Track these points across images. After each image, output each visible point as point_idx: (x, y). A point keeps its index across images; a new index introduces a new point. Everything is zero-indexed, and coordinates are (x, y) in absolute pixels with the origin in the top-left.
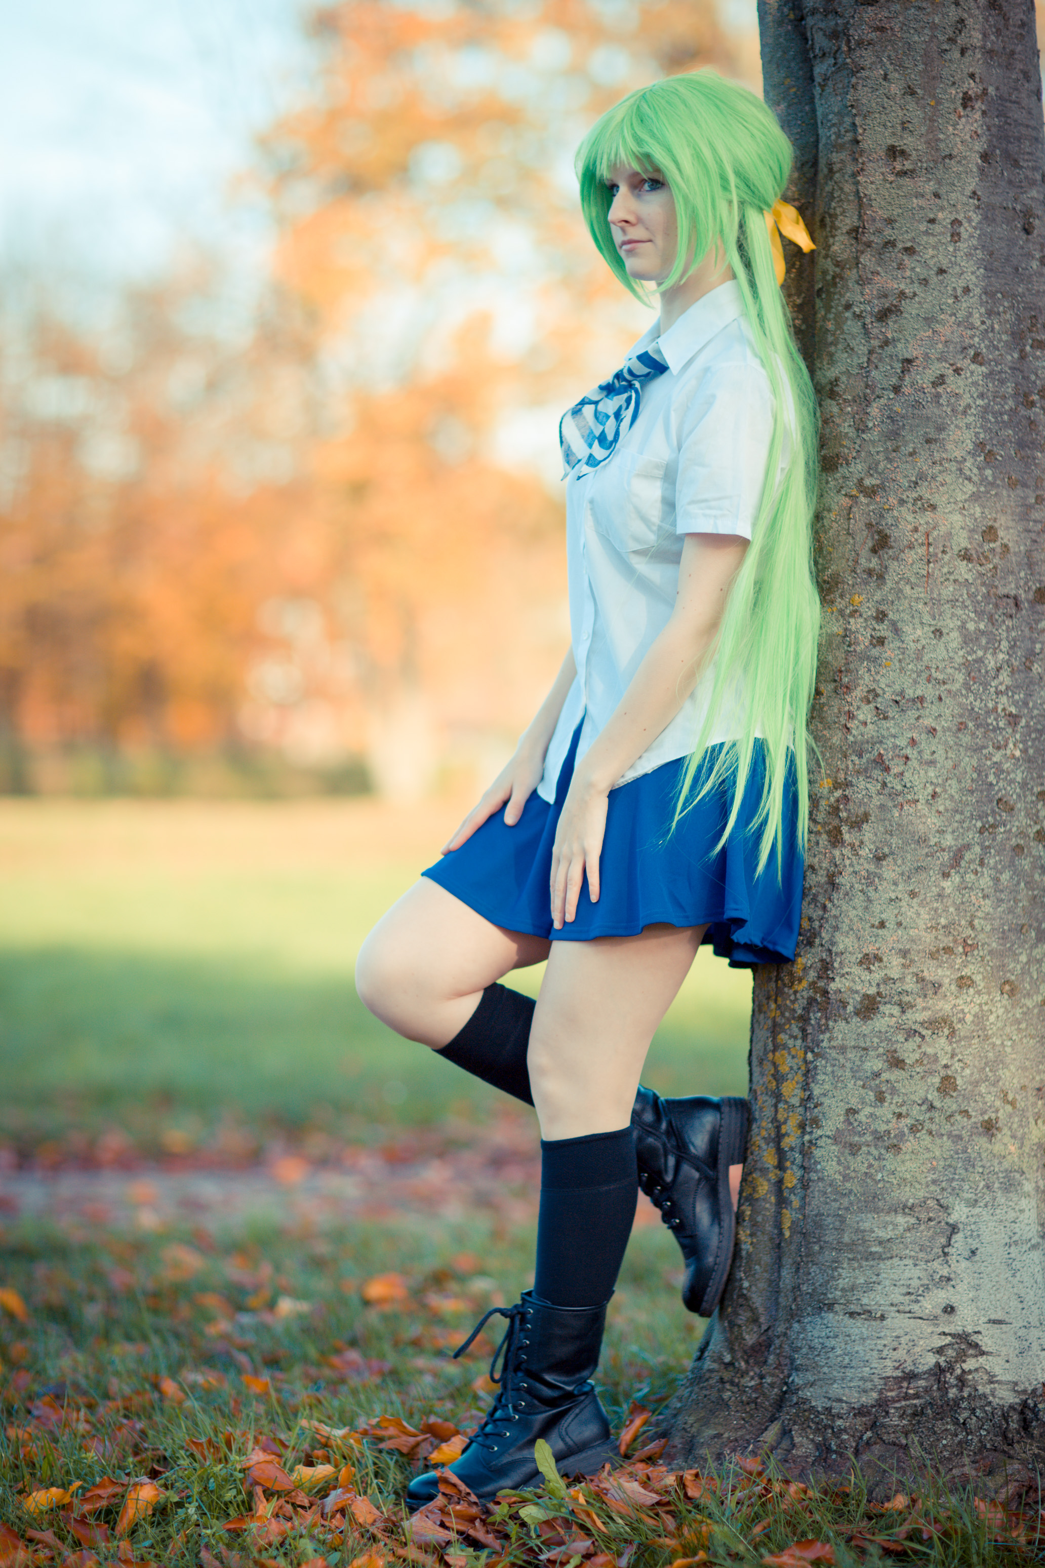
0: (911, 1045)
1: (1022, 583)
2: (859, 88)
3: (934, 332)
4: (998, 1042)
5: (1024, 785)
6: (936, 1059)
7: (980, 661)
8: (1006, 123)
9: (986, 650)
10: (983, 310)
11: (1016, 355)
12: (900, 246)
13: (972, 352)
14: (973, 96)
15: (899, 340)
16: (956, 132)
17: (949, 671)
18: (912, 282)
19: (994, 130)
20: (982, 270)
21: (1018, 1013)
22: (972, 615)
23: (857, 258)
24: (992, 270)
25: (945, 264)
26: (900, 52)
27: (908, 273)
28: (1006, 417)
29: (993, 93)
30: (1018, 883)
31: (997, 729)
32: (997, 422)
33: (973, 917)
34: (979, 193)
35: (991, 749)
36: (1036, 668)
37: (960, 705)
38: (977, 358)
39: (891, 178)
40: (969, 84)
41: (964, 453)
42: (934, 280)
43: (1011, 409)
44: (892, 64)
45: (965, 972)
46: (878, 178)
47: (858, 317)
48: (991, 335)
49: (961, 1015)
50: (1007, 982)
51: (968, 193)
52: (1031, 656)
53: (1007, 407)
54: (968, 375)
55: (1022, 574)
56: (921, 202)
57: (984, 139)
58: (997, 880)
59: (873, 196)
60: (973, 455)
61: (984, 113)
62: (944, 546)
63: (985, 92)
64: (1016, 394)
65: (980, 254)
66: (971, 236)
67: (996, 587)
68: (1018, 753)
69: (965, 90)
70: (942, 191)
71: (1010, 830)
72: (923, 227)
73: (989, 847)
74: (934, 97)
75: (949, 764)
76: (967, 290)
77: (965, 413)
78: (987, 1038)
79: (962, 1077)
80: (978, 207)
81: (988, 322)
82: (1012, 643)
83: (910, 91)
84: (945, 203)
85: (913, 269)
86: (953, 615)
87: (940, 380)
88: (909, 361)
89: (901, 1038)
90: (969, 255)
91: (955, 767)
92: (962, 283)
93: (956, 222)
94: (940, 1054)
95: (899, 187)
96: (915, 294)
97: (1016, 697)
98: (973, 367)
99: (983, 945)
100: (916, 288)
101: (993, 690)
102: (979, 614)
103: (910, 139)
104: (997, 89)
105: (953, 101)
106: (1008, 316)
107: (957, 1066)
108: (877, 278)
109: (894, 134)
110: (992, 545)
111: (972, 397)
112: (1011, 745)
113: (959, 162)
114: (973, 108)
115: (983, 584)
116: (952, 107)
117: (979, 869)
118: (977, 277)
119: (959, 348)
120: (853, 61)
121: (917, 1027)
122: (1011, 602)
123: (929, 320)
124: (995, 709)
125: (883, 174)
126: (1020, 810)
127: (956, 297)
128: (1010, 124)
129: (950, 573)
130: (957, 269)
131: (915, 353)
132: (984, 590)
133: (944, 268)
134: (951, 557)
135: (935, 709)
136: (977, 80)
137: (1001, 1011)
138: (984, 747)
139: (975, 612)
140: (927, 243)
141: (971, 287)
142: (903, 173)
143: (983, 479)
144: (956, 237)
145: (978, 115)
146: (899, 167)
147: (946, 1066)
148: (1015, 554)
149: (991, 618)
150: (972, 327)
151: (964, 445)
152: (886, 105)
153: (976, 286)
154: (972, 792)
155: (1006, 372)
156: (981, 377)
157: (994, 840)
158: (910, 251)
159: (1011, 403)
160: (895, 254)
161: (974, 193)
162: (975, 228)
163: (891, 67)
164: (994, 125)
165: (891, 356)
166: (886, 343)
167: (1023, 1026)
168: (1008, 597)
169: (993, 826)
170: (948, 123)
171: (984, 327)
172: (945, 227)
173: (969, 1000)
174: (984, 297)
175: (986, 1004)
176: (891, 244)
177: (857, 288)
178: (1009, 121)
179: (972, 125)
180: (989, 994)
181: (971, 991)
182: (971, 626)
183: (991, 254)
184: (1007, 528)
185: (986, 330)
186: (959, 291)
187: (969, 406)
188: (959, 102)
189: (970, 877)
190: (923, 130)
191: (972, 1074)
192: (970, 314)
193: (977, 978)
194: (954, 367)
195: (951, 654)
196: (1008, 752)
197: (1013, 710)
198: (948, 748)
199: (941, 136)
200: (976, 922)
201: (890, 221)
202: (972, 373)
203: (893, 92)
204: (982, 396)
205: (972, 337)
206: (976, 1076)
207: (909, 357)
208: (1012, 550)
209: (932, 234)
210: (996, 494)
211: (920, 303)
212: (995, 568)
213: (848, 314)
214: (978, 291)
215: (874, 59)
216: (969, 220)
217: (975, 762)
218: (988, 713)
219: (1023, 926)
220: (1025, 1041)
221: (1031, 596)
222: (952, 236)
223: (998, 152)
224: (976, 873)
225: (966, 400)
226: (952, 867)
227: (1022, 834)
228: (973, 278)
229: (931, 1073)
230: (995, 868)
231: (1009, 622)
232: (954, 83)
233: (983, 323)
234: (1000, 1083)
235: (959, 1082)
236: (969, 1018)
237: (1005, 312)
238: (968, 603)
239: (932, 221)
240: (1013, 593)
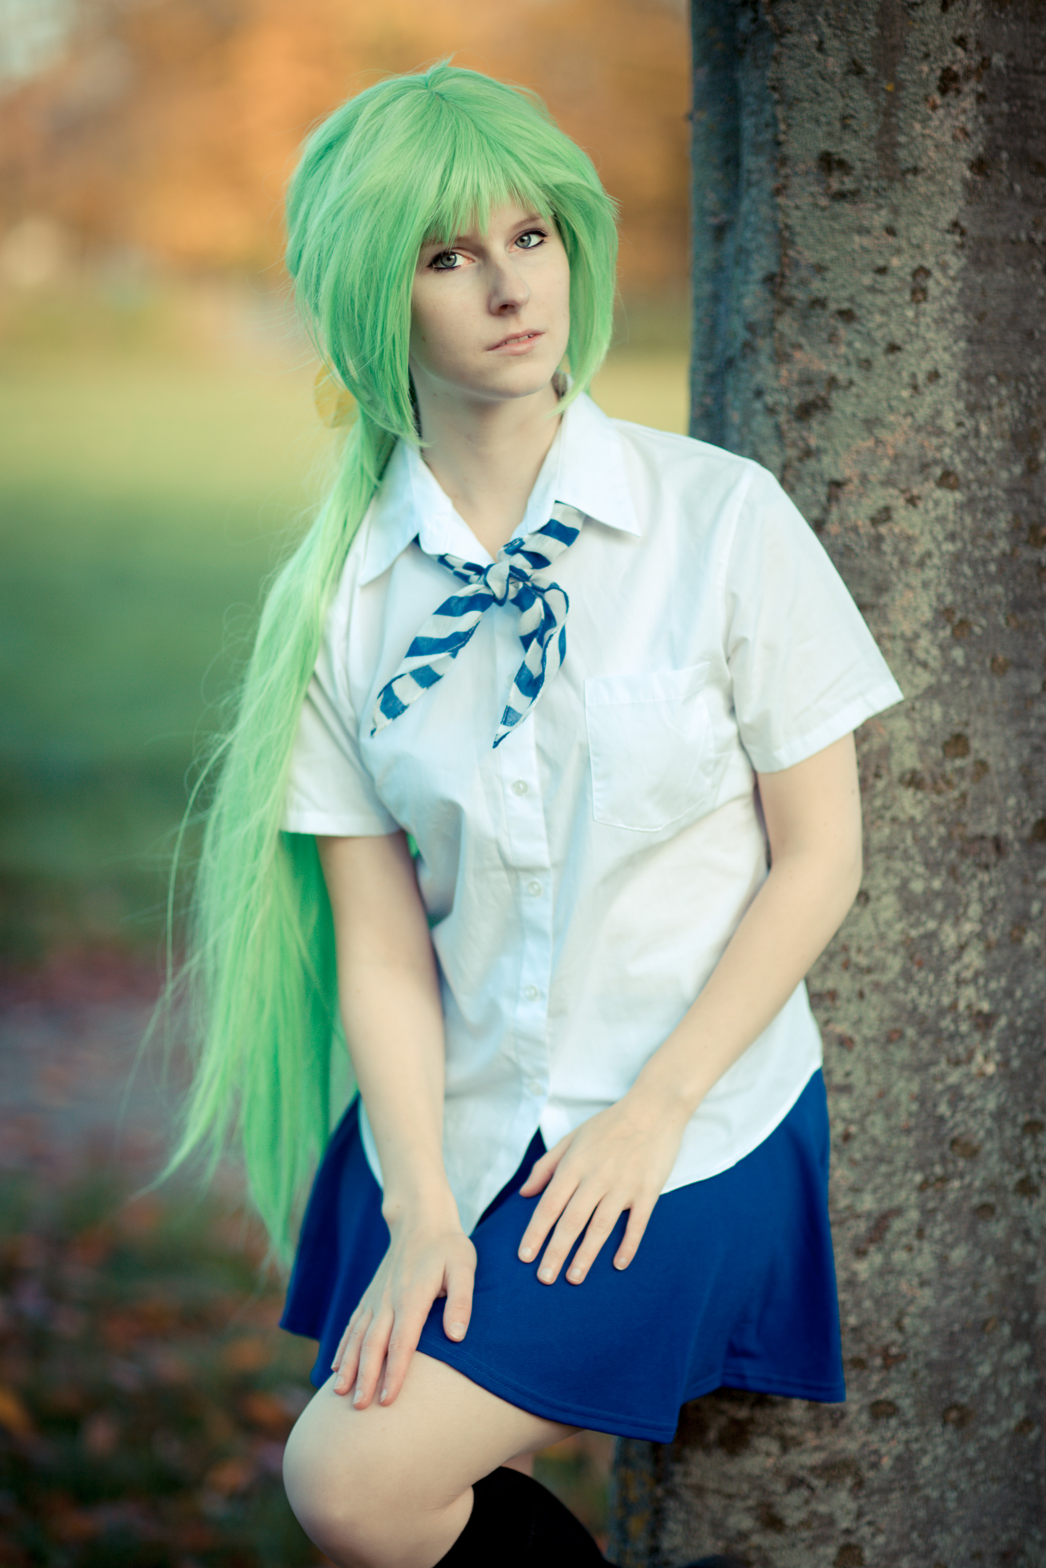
0: (796, 1498)
1: (1010, 815)
2: (783, 60)
3: (878, 442)
4: (935, 1494)
5: (1000, 1115)
6: (830, 1521)
7: (932, 936)
8: (1025, 107)
9: (942, 918)
10: (961, 405)
11: (1017, 470)
12: (833, 306)
13: (938, 471)
14: (961, 73)
15: (825, 451)
16: (927, 132)
17: (878, 953)
18: (848, 364)
19: (999, 122)
20: (963, 344)
21: (971, 1451)
22: (920, 869)
23: (772, 321)
24: (980, 342)
25: (898, 336)
26: (843, 7)
27: (843, 349)
28: (993, 568)
29: (1002, 64)
30: (983, 1259)
31: (954, 1036)
32: (976, 574)
33: (902, 1314)
34: (964, 223)
35: (943, 1065)
36: (1031, 939)
37: (895, 1004)
38: (947, 480)
39: (824, 202)
40: (954, 54)
41: (916, 627)
42: (881, 361)
43: (1004, 554)
44: (830, 25)
45: (887, 1394)
46: (805, 201)
47: (771, 411)
48: (973, 443)
49: (873, 1458)
50: (955, 1406)
51: (944, 223)
52: (1022, 922)
53: (995, 552)
54: (930, 505)
55: (1012, 802)
56: (866, 241)
57: (978, 138)
58: (942, 1260)
59: (798, 229)
60: (932, 627)
61: (981, 98)
62: (878, 767)
63: (985, 63)
64: (1016, 527)
65: (960, 319)
66: (947, 292)
67: (965, 825)
68: (990, 1069)
69: (947, 64)
70: (900, 224)
71: (970, 1185)
72: (867, 279)
73: (934, 1211)
74: (892, 78)
75: (872, 1091)
76: (934, 376)
77: (921, 564)
78: (915, 1489)
79: (874, 1547)
80: (962, 246)
81: (969, 423)
82: (990, 906)
83: (856, 69)
84: (904, 244)
85: (850, 344)
86: (888, 871)
87: (885, 515)
88: (837, 485)
89: (779, 1487)
90: (940, 322)
91: (882, 1095)
92: (926, 366)
93: (922, 272)
94: (838, 1514)
95: (835, 217)
96: (851, 383)
97: (993, 985)
98: (939, 493)
99: (916, 1355)
100: (855, 374)
101: (951, 979)
102: (932, 867)
103: (854, 143)
104: (1010, 56)
105: (924, 83)
106: (1007, 410)
107: (866, 1531)
108: (798, 355)
109: (830, 135)
110: (959, 763)
111: (935, 539)
112: (979, 1057)
113: (931, 179)
114: (958, 92)
115: (941, 821)
116: (922, 92)
117: (916, 1243)
118: (953, 356)
119: (916, 464)
120: (776, 20)
121: (802, 1473)
122: (989, 846)
123: (871, 423)
124: (954, 1006)
125: (812, 194)
126: (990, 1154)
127: (915, 388)
128: (1032, 109)
129: (886, 807)
130: (919, 345)
131: (848, 473)
132: (942, 830)
133: (898, 342)
134: (890, 784)
135: (853, 1009)
136: (971, 46)
137: (941, 1450)
138: (934, 1063)
139: (926, 864)
140: (873, 304)
141: (941, 370)
142: (840, 196)
143: (948, 664)
144: (919, 294)
145: (968, 103)
146: (835, 185)
147: (848, 1532)
148: (999, 773)
149: (953, 872)
150: (939, 432)
151: (918, 614)
152: (820, 89)
153: (950, 368)
154: (908, 1131)
155: (996, 498)
156: (951, 509)
157: (943, 1199)
158: (847, 316)
159: (1003, 545)
160: (824, 318)
161: (955, 225)
162: (954, 279)
163: (827, 31)
164: (1001, 114)
165: (813, 476)
166: (808, 453)
167: (980, 1466)
168: (982, 837)
169: (944, 1179)
170: (913, 118)
171: (962, 431)
172: (902, 280)
173: (889, 1434)
174: (964, 386)
175: (917, 1440)
176: (819, 303)
177: (771, 368)
178: (1030, 103)
179: (957, 118)
180: (922, 1424)
181: (893, 1422)
182: (917, 886)
183: (981, 317)
184: (986, 736)
185: (965, 437)
186: (921, 378)
187: (929, 555)
188: (934, 84)
189: (899, 1256)
190: (874, 129)
191: (887, 1543)
192: (938, 413)
193: (905, 1403)
194: (908, 495)
195: (883, 928)
196: (974, 1069)
197: (985, 1006)
198: (870, 1067)
199: (902, 139)
200: (907, 1322)
201: (820, 269)
202: (937, 503)
203: (831, 68)
204: (952, 537)
205: (939, 448)
206: (895, 1546)
207: (838, 477)
208: (993, 769)
209: (882, 292)
210: (970, 686)
211: (858, 396)
212: (964, 796)
213: (758, 405)
214: (953, 376)
215: (804, 16)
216: (944, 267)
217: (915, 1087)
218: (942, 1012)
219: (985, 1323)
220: (982, 1489)
221: (1027, 831)
222: (914, 292)
223: (1004, 155)
224: (909, 1248)
225: (924, 544)
226: (872, 1240)
227: (993, 1186)
228: (947, 357)
229: (823, 1540)
230: (942, 1240)
231: (984, 877)
232: (927, 56)
233: (960, 424)
234: (936, 1554)
235: (868, 1554)
236: (887, 1462)
237: (1001, 405)
238: (914, 851)
239: (882, 271)
240: (991, 832)
